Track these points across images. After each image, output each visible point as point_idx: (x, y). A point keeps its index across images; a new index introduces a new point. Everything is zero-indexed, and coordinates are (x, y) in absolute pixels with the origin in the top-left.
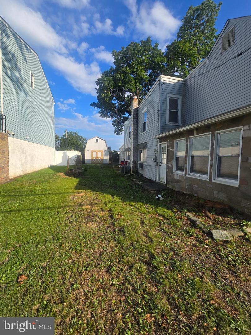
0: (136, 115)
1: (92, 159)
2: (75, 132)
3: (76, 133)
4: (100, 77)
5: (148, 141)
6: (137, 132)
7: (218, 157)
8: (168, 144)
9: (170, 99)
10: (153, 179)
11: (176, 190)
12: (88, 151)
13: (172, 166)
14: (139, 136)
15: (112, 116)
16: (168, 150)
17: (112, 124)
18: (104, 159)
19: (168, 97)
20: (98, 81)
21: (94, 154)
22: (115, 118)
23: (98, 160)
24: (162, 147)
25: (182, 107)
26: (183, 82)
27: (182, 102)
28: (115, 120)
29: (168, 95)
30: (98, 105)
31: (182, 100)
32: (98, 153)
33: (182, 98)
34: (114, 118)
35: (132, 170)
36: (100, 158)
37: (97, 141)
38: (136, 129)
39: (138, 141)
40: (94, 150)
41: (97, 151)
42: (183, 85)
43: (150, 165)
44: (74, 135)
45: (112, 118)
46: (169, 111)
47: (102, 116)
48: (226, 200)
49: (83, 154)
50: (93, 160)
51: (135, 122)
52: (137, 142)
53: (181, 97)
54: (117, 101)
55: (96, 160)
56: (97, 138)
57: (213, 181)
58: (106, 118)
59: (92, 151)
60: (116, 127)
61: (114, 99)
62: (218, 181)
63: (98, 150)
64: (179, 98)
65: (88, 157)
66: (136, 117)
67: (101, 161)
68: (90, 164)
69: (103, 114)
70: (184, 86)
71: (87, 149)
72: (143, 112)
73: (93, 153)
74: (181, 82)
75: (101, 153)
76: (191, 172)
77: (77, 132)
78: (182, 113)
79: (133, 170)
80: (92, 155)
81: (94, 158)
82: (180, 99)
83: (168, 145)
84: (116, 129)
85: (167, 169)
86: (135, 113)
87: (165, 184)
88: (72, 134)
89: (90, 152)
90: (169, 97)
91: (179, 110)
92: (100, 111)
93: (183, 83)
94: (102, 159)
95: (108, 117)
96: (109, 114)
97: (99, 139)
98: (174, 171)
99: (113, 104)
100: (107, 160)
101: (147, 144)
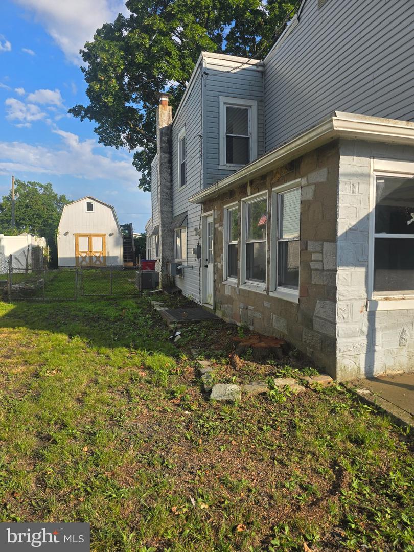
0: (167, 145)
1: (77, 258)
2: (44, 184)
3: (47, 188)
4: (92, 41)
5: (188, 209)
6: (172, 185)
7: (279, 242)
8: (216, 217)
9: (227, 108)
10: (197, 301)
11: (227, 320)
12: (66, 234)
13: (222, 266)
14: (174, 197)
15: (132, 142)
16: (215, 229)
17: (134, 163)
18: (108, 257)
19: (221, 104)
20: (86, 50)
21: (83, 242)
22: (139, 149)
23: (94, 259)
24: (209, 223)
25: (258, 128)
26: (260, 69)
27: (258, 114)
28: (140, 151)
29: (222, 99)
30: (90, 113)
31: (258, 110)
32: (94, 239)
33: (258, 106)
34: (138, 147)
35: (160, 281)
36: (97, 255)
37: (90, 207)
38: (169, 180)
39: (174, 208)
40: (81, 232)
41: (90, 235)
42: (259, 75)
43: (192, 267)
44: (41, 191)
45: (132, 148)
46: (226, 136)
47: (104, 142)
48: (286, 332)
49: (52, 244)
50: (80, 260)
51: (166, 160)
52: (172, 212)
53: (254, 104)
54: (142, 103)
55: (88, 260)
56: (90, 201)
57: (271, 294)
58: (117, 148)
59: (77, 236)
60: (143, 171)
61: (134, 96)
62: (280, 293)
63: (92, 232)
64: (251, 107)
65: (66, 251)
66: (169, 150)
67: (102, 260)
68: (71, 268)
69: (108, 138)
70: (262, 77)
71: (61, 229)
72: (180, 135)
73: (81, 239)
74: (255, 68)
75: (100, 239)
76: (247, 279)
77: (51, 185)
78: (258, 141)
79: (162, 281)
80: (77, 246)
81: (84, 255)
82: (253, 107)
83: (215, 219)
84: (143, 175)
85: (215, 274)
86: (165, 138)
87: (212, 308)
88: (36, 190)
89: (71, 237)
90: (225, 103)
91: (251, 134)
92: (99, 128)
93: (258, 71)
94: (104, 257)
95: (121, 145)
96: (123, 136)
97: (94, 203)
98: (224, 278)
99: (133, 111)
100: (119, 260)
101: (186, 216)
